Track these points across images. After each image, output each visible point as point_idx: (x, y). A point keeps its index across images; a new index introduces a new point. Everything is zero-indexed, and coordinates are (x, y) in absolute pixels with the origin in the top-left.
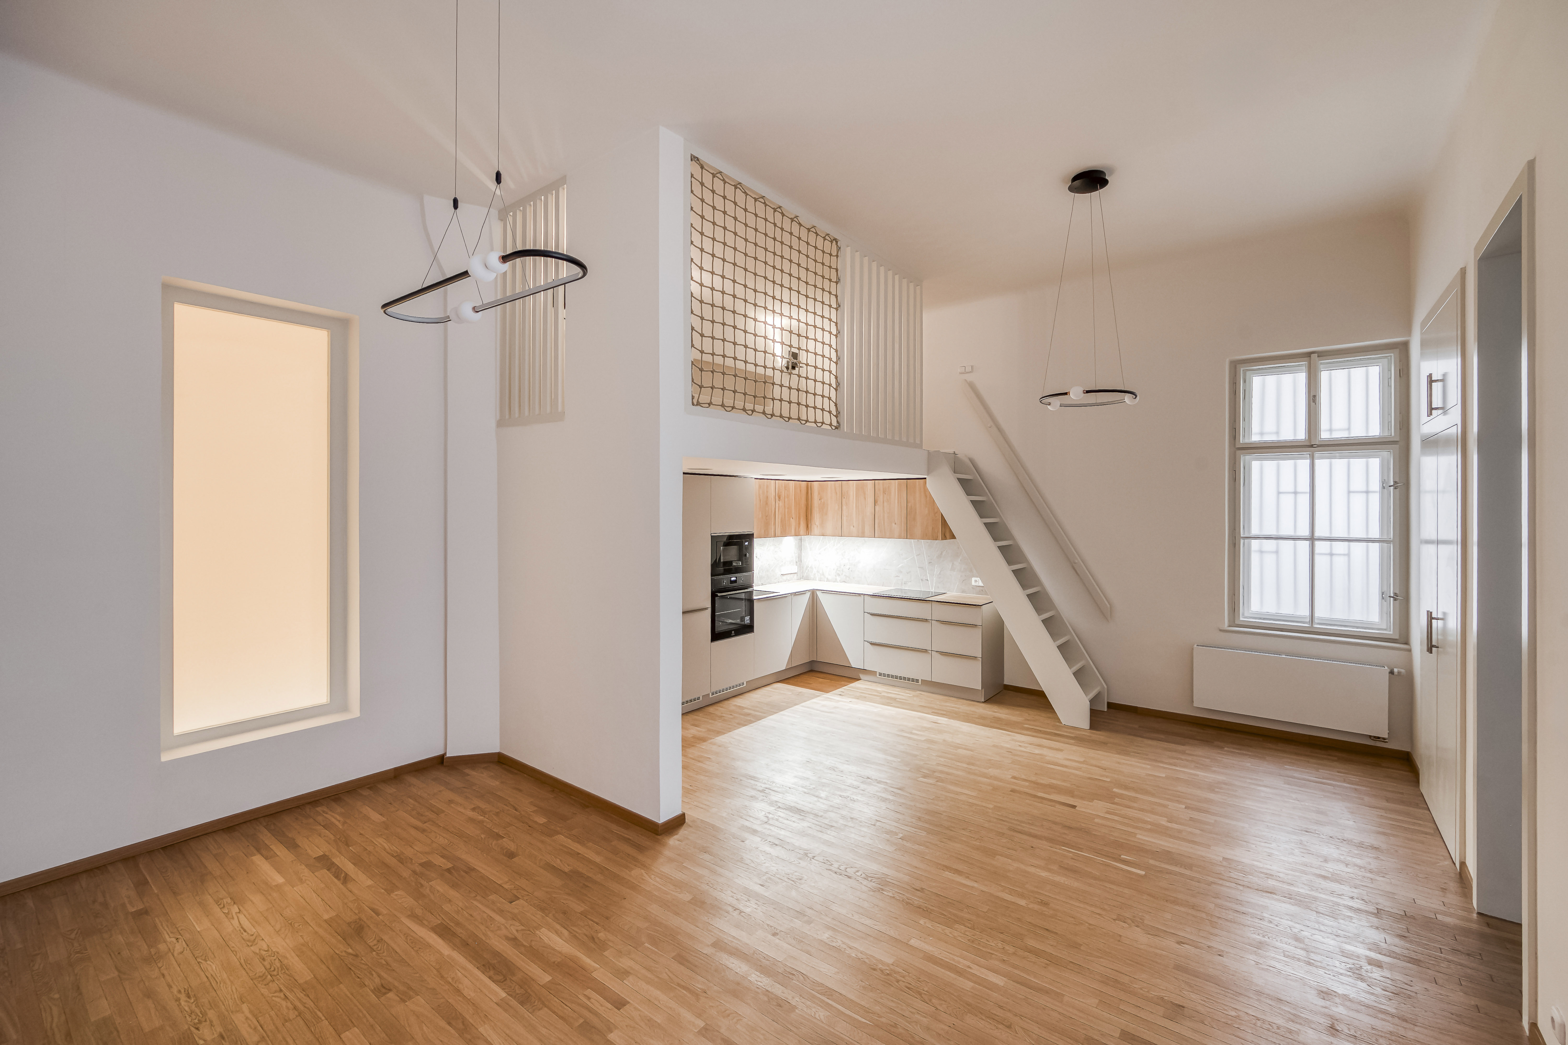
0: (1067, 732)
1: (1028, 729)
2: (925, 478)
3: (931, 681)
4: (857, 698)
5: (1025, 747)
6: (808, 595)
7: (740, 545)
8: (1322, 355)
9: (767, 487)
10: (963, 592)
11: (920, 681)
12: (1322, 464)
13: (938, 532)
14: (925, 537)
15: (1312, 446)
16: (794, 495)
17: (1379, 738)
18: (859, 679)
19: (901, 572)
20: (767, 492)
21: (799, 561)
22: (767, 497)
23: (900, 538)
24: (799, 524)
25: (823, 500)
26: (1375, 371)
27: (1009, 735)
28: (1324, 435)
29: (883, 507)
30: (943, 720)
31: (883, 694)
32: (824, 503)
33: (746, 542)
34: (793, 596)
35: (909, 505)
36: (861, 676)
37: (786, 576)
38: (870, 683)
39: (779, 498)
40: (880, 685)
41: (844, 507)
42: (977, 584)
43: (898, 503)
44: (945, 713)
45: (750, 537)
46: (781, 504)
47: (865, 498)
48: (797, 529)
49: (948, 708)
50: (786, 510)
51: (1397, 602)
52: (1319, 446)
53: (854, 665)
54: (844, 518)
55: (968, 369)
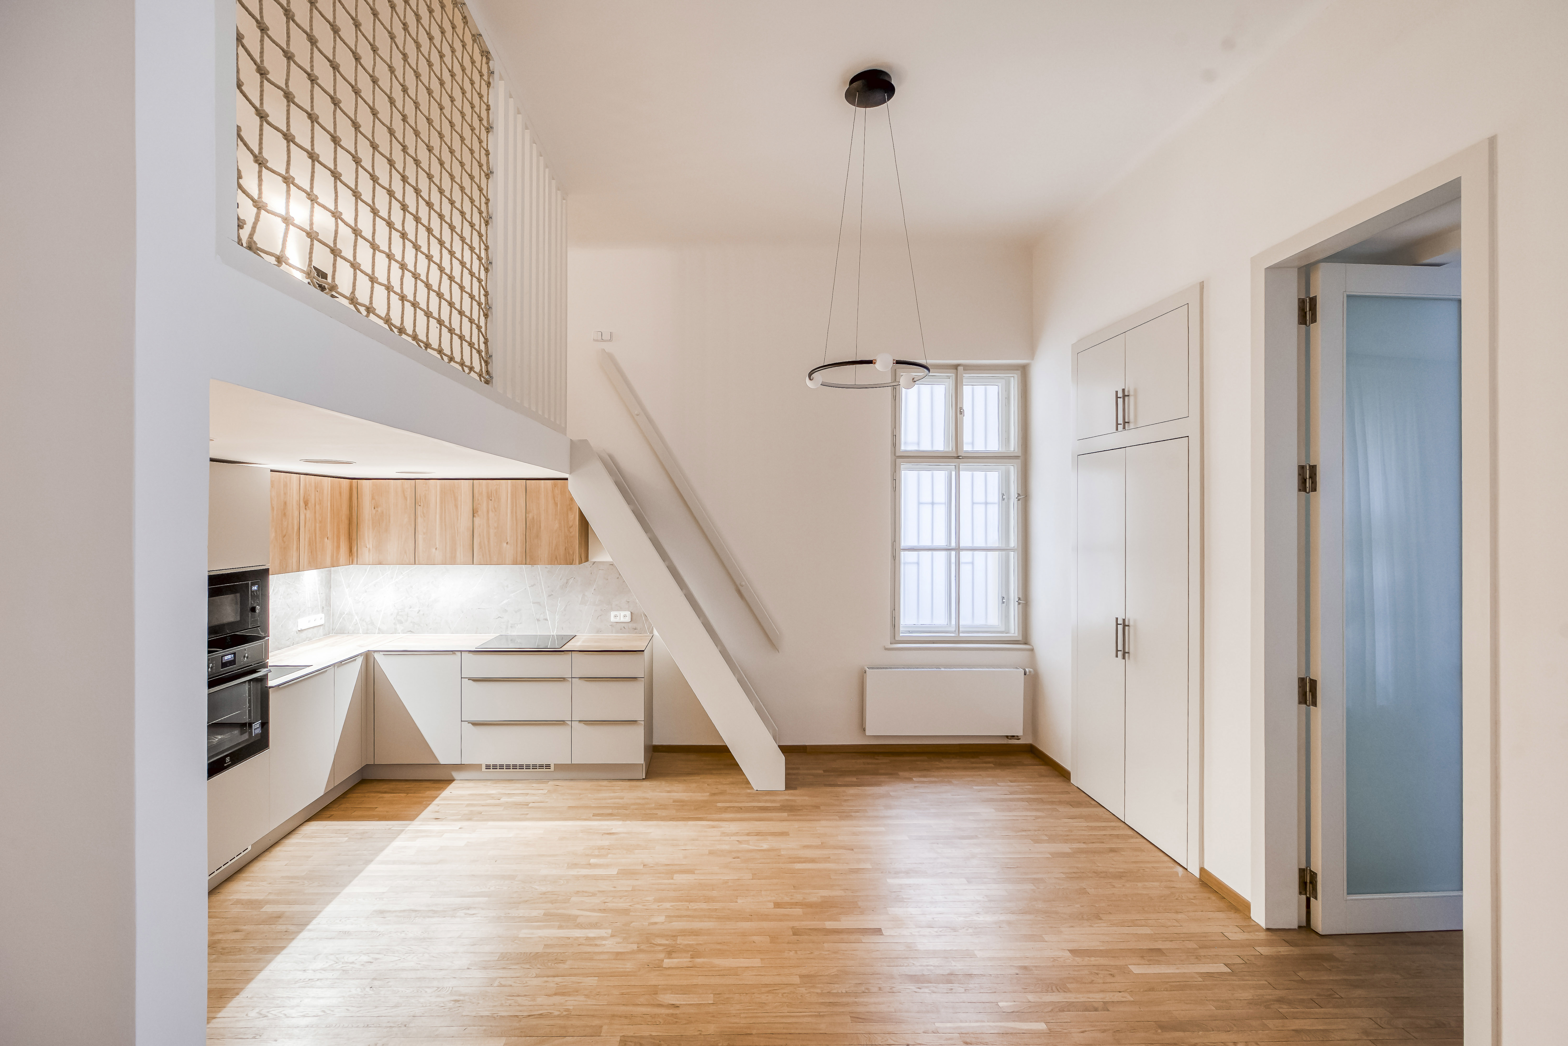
0: (766, 801)
1: (726, 810)
2: (567, 479)
3: (572, 764)
4: (469, 818)
5: (747, 842)
6: (360, 660)
7: (243, 591)
8: (968, 368)
9: (285, 485)
10: (599, 631)
11: (552, 767)
12: (965, 476)
13: (573, 553)
14: (554, 560)
15: (958, 457)
16: (331, 500)
17: (1013, 736)
18: (451, 781)
19: (506, 611)
20: (285, 494)
21: (327, 605)
22: (285, 503)
23: (515, 563)
24: (338, 547)
25: (379, 509)
26: (993, 391)
27: (713, 827)
28: (967, 447)
29: (488, 519)
30: (616, 826)
31: (504, 799)
32: (382, 513)
33: (253, 584)
34: (336, 667)
35: (530, 516)
36: (455, 775)
37: (305, 632)
38: (471, 784)
39: (306, 504)
40: (489, 783)
41: (420, 520)
42: (617, 620)
43: (512, 512)
44: (610, 811)
45: (261, 575)
46: (309, 514)
47: (456, 506)
48: (335, 555)
49: (609, 801)
50: (318, 525)
51: (1020, 606)
52: (964, 457)
53: (443, 759)
54: (420, 537)
55: (606, 336)
